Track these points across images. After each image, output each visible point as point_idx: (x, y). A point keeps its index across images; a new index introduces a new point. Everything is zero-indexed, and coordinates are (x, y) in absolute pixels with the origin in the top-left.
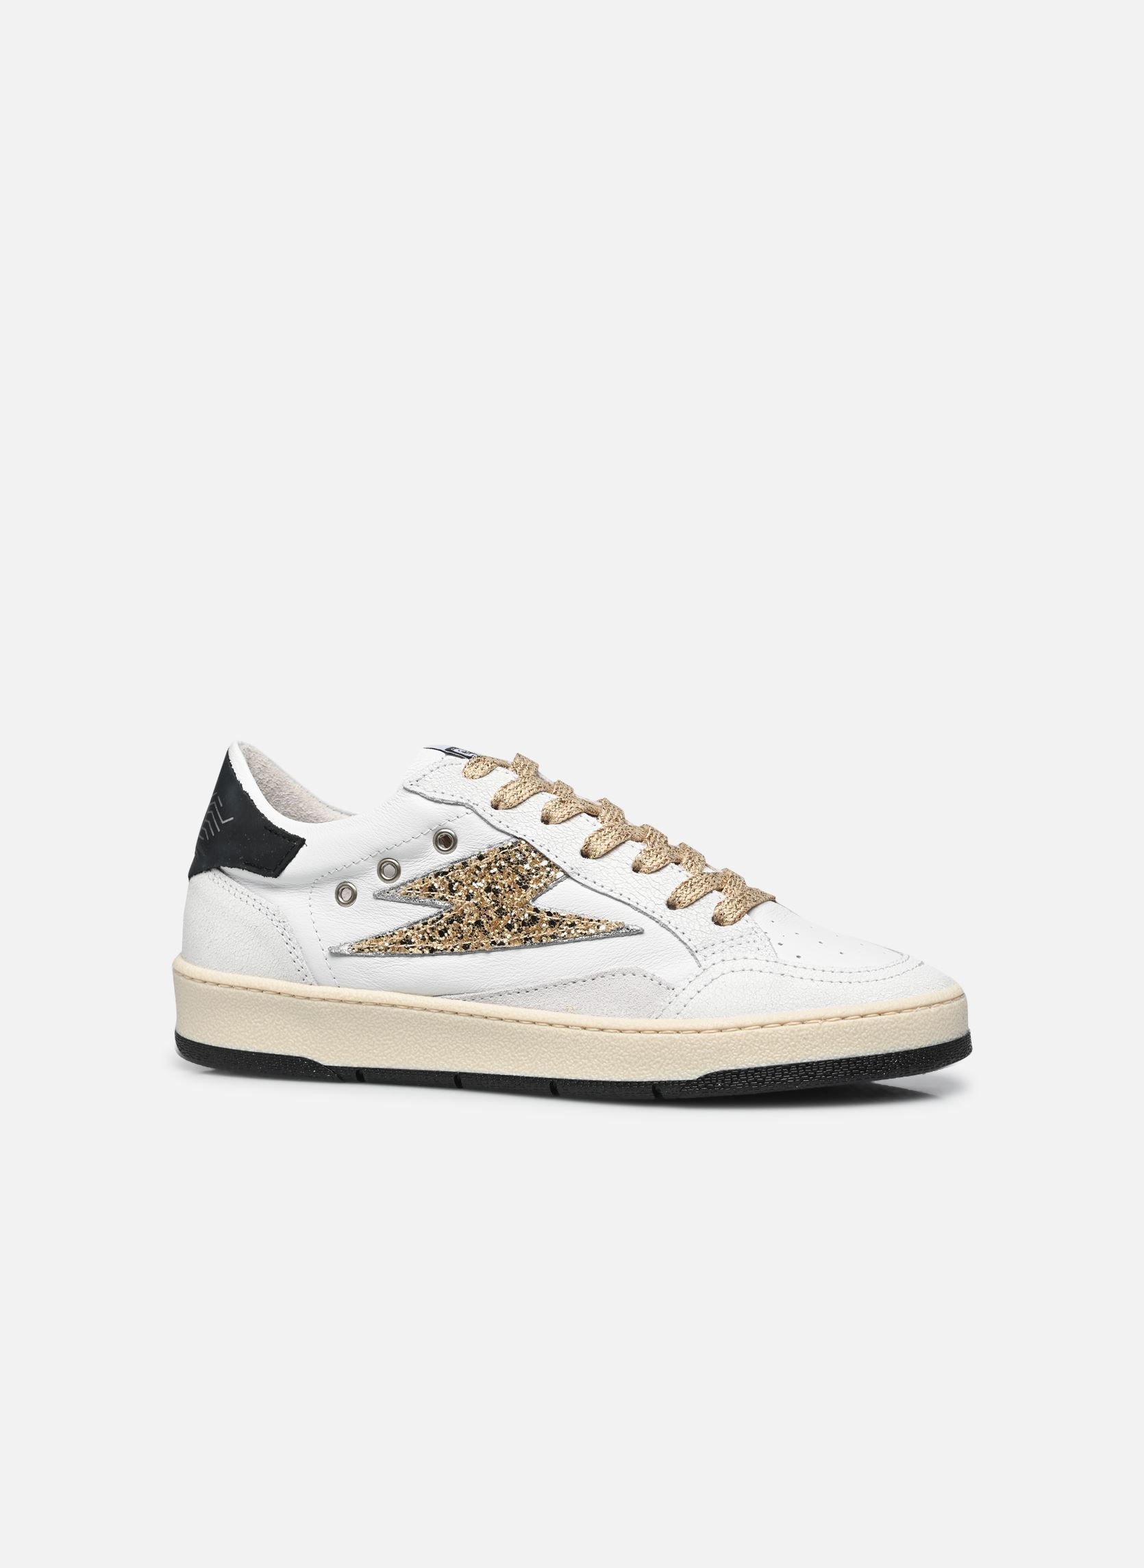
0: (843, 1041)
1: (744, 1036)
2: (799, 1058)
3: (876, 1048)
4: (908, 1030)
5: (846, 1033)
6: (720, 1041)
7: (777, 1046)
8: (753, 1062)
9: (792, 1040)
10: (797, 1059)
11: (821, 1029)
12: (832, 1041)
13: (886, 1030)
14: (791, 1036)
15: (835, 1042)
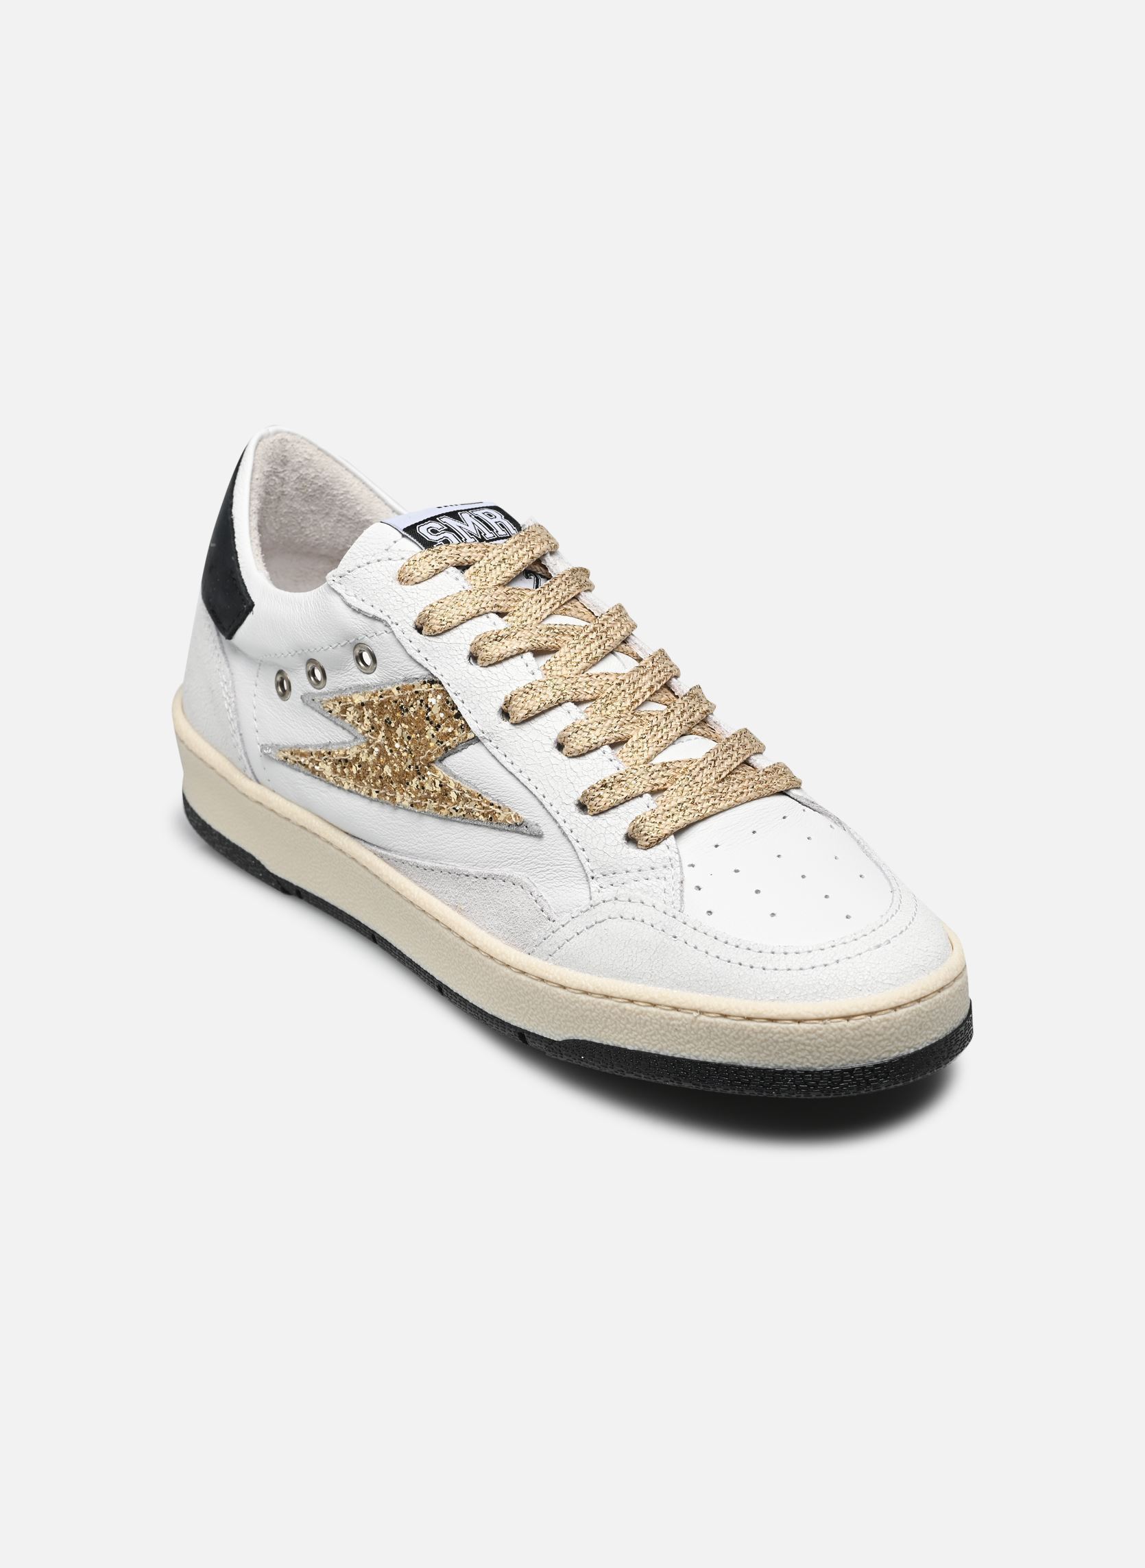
0: (722, 1044)
1: (609, 1008)
2: (670, 1051)
3: (764, 1061)
4: (809, 1045)
5: (727, 1036)
6: (584, 1007)
7: (645, 1030)
8: (618, 1041)
9: (662, 1028)
10: (668, 1051)
11: (696, 1024)
12: (709, 1040)
13: (777, 1042)
14: (661, 1023)
15: (712, 1043)
